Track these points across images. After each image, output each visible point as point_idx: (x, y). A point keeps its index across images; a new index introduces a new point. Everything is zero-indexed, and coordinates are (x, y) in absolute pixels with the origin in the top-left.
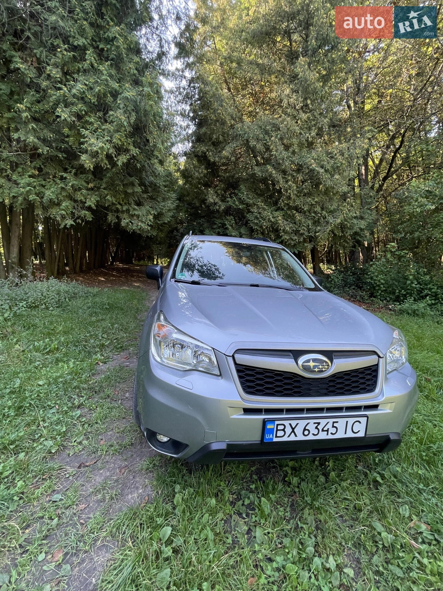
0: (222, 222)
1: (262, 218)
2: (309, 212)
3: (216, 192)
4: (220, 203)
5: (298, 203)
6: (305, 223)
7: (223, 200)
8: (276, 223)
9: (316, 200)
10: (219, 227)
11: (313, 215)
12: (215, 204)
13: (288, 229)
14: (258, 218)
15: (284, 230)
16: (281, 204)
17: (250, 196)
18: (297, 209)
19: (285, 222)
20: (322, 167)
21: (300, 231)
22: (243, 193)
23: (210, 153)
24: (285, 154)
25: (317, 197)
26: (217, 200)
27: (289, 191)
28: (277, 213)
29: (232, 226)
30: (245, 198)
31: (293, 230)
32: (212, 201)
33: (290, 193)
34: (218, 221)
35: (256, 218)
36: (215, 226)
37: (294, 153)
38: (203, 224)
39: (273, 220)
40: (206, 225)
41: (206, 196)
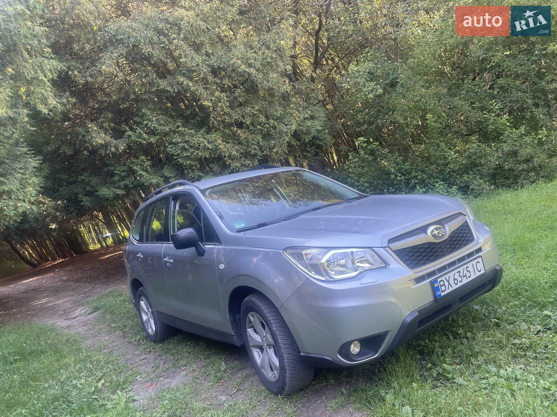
0: (126, 169)
1: (192, 147)
2: (252, 124)
3: (101, 127)
4: (114, 142)
5: (235, 116)
6: (253, 140)
7: (118, 134)
8: (217, 148)
9: (257, 108)
10: (123, 178)
11: (259, 127)
12: (106, 146)
13: (234, 153)
14: (186, 150)
15: (230, 156)
16: (213, 123)
17: (162, 122)
18: (240, 125)
19: (228, 145)
20: (250, 66)
21: (250, 151)
22: (150, 120)
23: (76, 72)
24: (199, 59)
25: (256, 104)
26: (108, 138)
27: (220, 104)
28: (213, 136)
29: (146, 171)
30: (156, 126)
31: (241, 153)
32: (100, 141)
33: (221, 107)
34: (119, 170)
35: (184, 149)
36: (116, 178)
37: (207, 54)
38: (89, 182)
39: (210, 146)
40: (94, 181)
41: (83, 136)
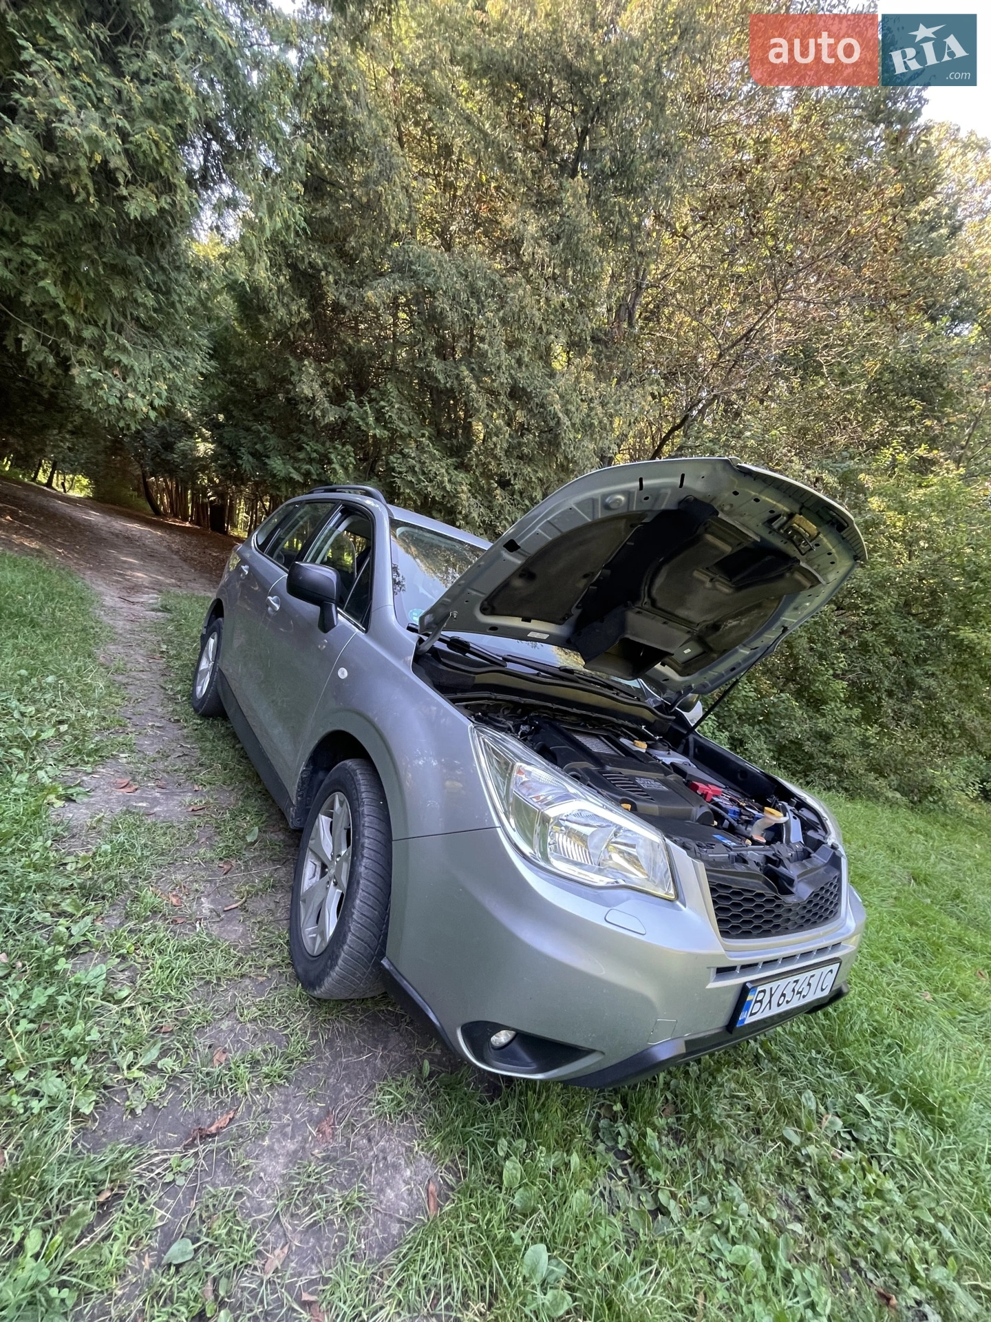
0: (322, 450)
1: (424, 473)
2: (521, 493)
3: (322, 374)
4: (327, 405)
5: (505, 468)
6: (509, 513)
7: (337, 398)
8: (455, 495)
9: (540, 474)
10: (311, 461)
11: (527, 502)
12: (311, 401)
13: (475, 515)
14: (414, 473)
15: (466, 516)
16: (470, 459)
17: (405, 416)
18: (504, 484)
19: (472, 501)
20: (567, 412)
21: (496, 526)
22: (391, 405)
23: (331, 278)
24: (505, 359)
25: (543, 470)
26: (320, 395)
27: (494, 439)
28: (461, 476)
29: (346, 469)
30: (394, 417)
31: (483, 522)
32: (308, 392)
33: (495, 445)
34: (311, 446)
35: (412, 469)
36: (302, 455)
37: (519, 361)
39: (448, 487)
40: (273, 441)
41: (292, 374)
